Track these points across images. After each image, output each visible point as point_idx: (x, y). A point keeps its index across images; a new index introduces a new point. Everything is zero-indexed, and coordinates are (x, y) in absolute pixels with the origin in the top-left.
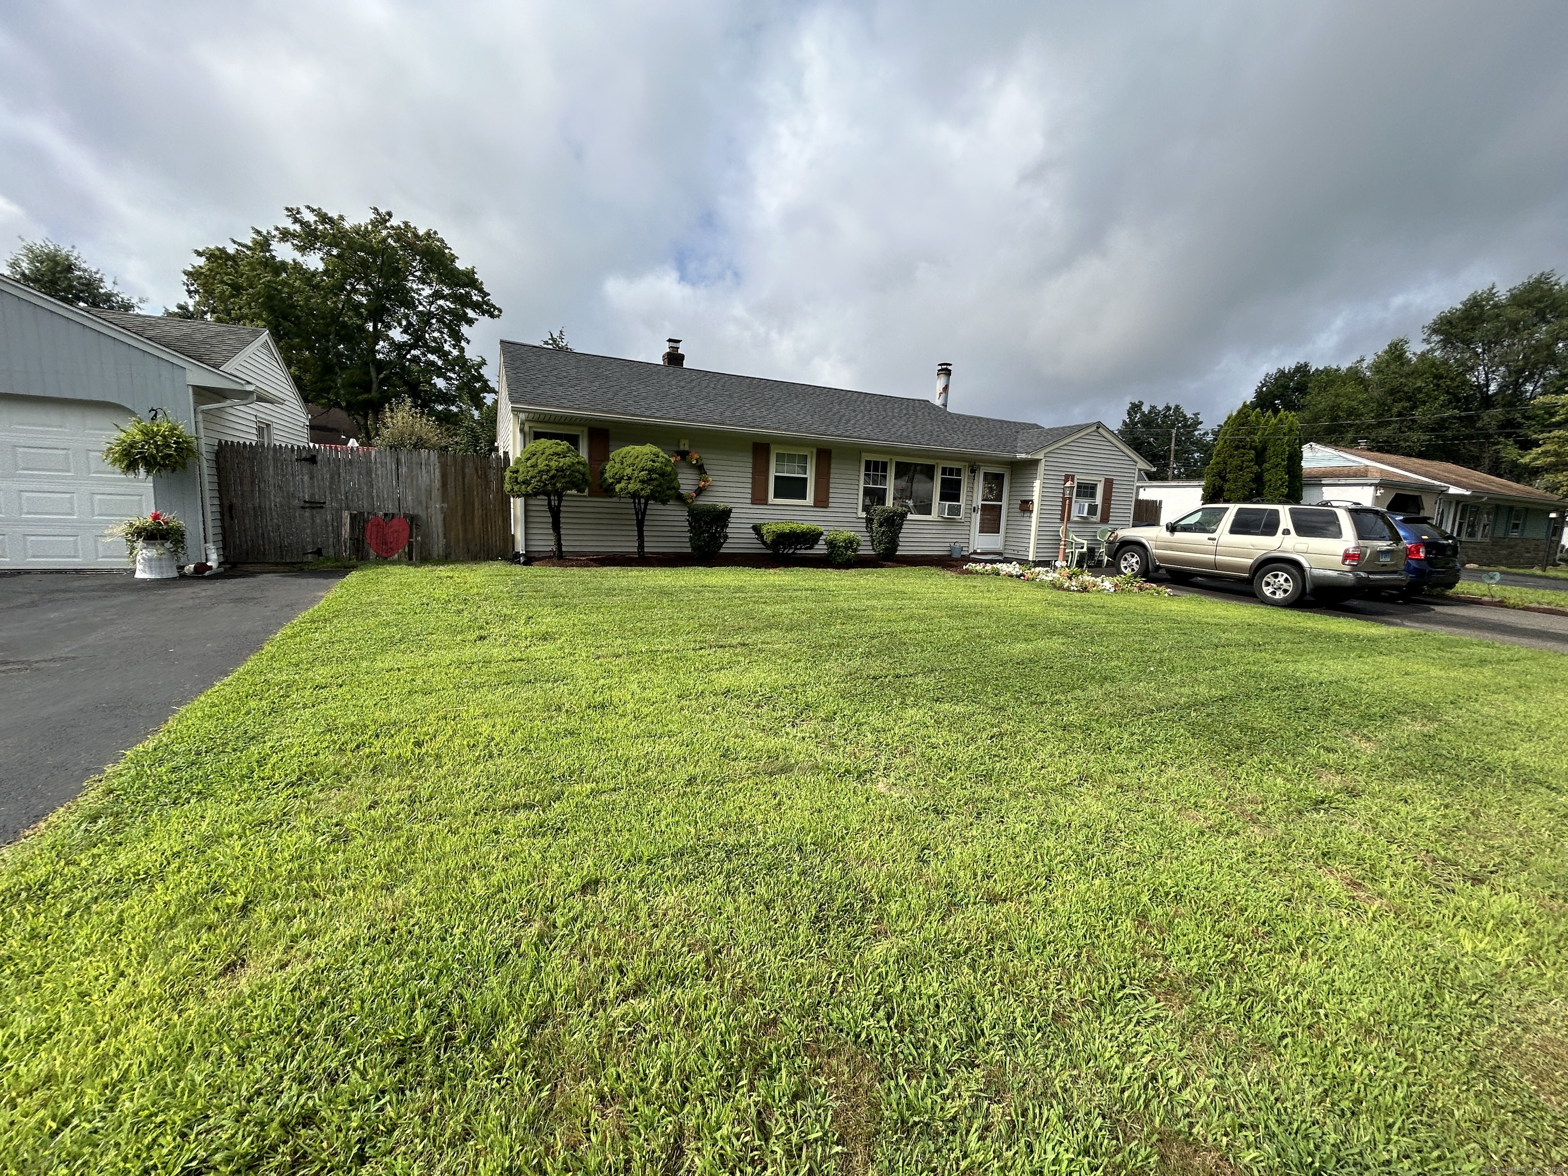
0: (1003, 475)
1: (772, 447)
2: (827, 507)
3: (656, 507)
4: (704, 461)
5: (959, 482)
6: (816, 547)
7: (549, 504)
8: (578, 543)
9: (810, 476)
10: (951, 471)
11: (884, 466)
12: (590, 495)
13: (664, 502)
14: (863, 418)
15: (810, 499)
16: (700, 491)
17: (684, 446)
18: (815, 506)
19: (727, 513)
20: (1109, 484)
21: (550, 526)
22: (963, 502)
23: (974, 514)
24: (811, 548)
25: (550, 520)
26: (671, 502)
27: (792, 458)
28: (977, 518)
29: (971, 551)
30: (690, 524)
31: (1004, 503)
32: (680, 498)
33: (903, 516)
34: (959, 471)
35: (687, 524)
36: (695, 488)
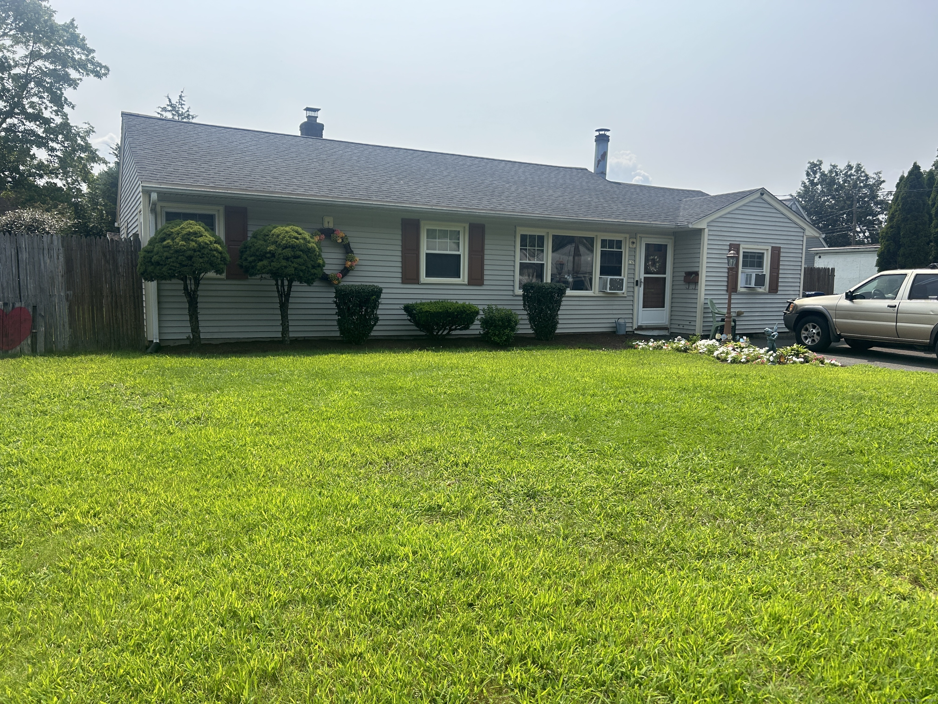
0: (666, 246)
1: (422, 223)
2: (482, 284)
3: (300, 289)
4: (350, 240)
5: (619, 255)
6: (472, 327)
7: (186, 288)
8: (216, 330)
9: (464, 252)
10: (611, 243)
11: (541, 239)
12: (228, 278)
13: (309, 282)
14: (517, 189)
15: (464, 277)
16: (346, 271)
17: (329, 223)
18: (469, 284)
19: (377, 293)
20: (776, 253)
21: (187, 312)
22: (625, 276)
23: (636, 288)
24: (467, 328)
25: (187, 306)
26: (315, 284)
27: (444, 234)
28: (640, 291)
29: (635, 326)
30: (338, 306)
31: (668, 276)
32: (326, 279)
33: (562, 292)
34: (619, 244)
35: (334, 306)
36: (341, 268)
